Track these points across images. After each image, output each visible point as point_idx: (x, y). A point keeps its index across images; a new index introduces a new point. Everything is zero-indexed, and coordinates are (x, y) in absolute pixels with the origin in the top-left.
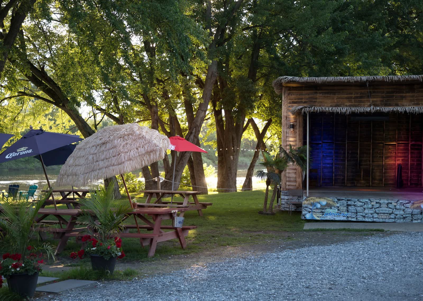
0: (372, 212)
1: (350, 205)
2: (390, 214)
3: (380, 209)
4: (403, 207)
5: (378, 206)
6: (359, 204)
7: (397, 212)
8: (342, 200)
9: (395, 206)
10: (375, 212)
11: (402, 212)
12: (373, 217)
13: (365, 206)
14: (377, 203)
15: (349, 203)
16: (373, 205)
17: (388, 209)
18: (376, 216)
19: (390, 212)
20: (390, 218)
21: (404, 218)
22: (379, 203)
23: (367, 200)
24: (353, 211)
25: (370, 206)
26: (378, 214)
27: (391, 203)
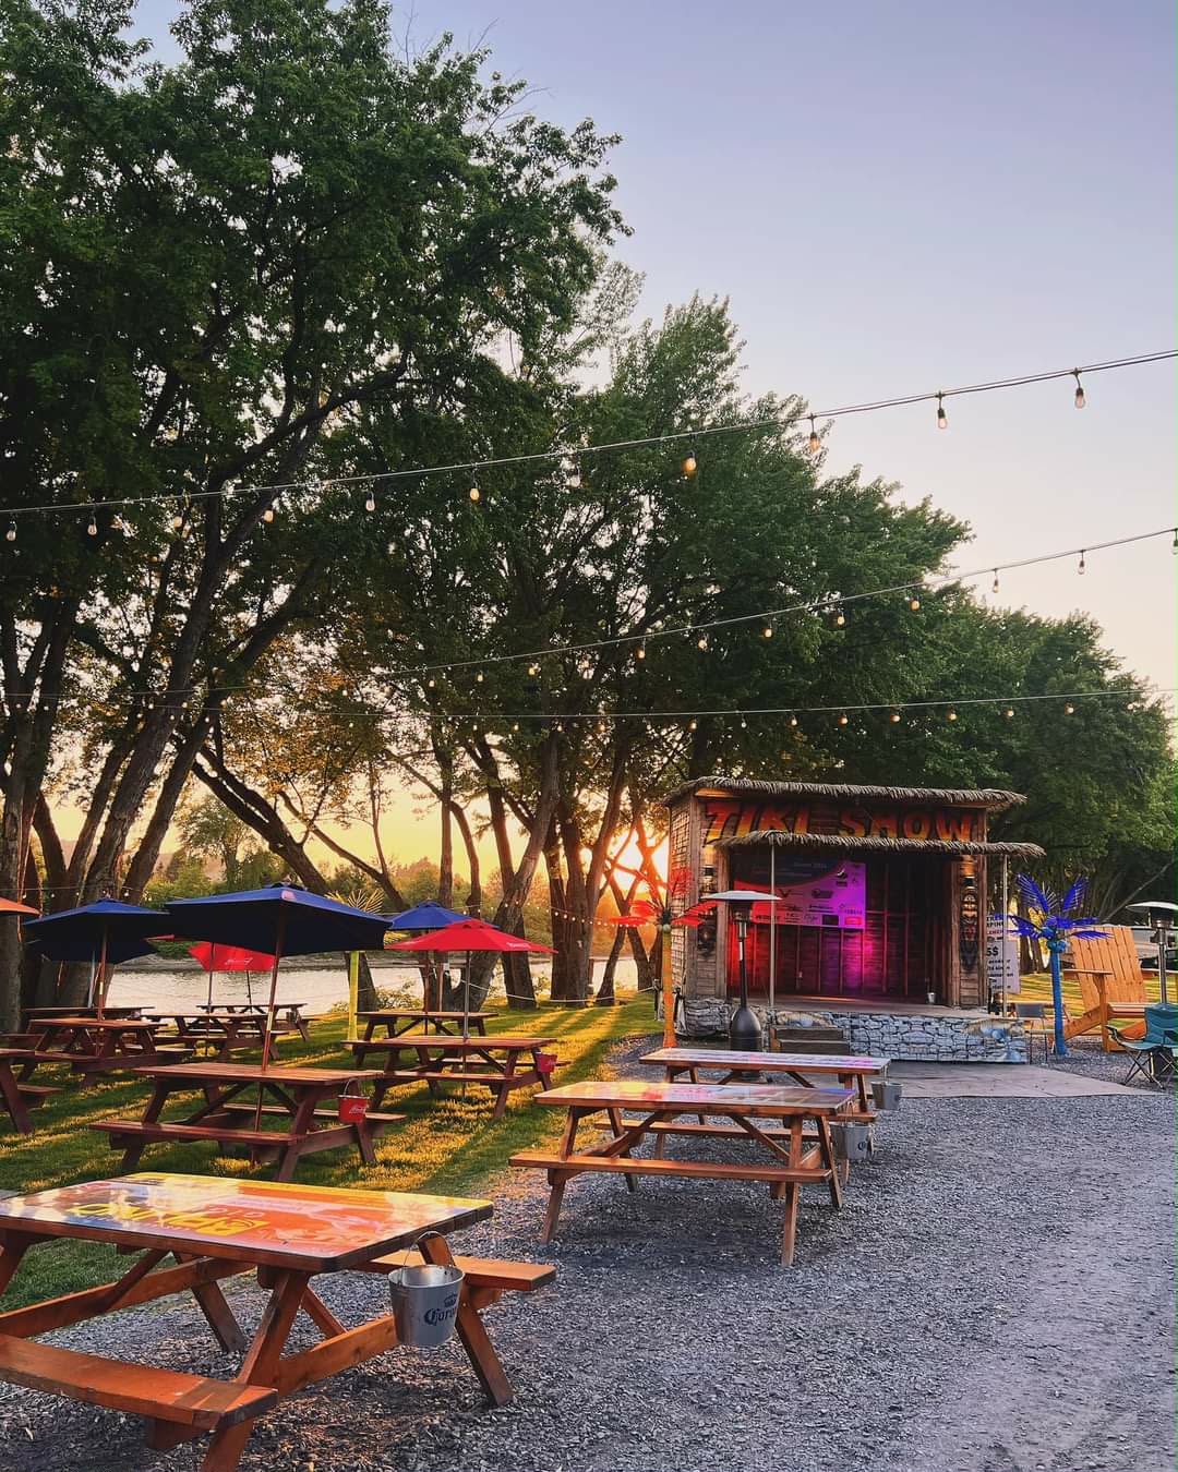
0: (897, 1041)
1: (857, 1027)
2: (929, 1045)
3: (911, 1034)
4: (950, 1032)
5: (906, 1030)
6: (872, 1024)
7: (940, 1041)
8: (842, 1016)
9: (937, 1029)
10: (903, 1041)
11: (949, 1042)
12: (898, 1051)
13: (884, 1029)
14: (904, 1023)
15: (855, 1022)
16: (897, 1027)
17: (924, 1035)
18: (904, 1048)
19: (930, 1041)
20: (930, 1053)
21: (954, 1052)
22: (908, 1022)
23: (887, 1018)
24: (862, 1039)
25: (893, 1029)
26: (907, 1044)
27: (930, 1024)
